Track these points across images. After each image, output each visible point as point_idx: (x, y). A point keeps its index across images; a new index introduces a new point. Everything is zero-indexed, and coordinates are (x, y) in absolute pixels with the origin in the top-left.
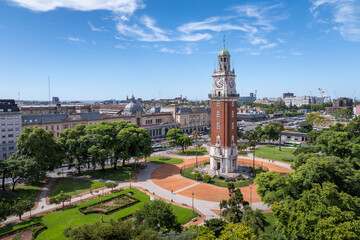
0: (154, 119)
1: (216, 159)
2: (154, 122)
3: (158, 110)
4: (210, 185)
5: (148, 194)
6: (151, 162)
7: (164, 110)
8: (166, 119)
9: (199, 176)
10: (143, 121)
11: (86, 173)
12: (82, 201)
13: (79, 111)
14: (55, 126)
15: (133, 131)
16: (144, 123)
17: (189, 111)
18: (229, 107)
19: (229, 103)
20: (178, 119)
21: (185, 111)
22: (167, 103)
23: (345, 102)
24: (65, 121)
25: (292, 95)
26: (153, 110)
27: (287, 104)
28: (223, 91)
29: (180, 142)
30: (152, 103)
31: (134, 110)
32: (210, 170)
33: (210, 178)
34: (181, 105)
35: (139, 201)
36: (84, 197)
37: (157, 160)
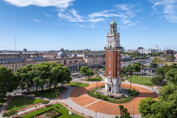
0: (73, 61)
1: (108, 85)
2: (73, 62)
3: (75, 56)
4: (105, 102)
5: (68, 108)
6: (71, 86)
7: (78, 56)
8: (80, 60)
9: (99, 96)
10: (68, 62)
11: (33, 93)
12: (25, 113)
13: (32, 56)
14: (18, 65)
15: (60, 68)
16: (68, 63)
17: (92, 56)
18: (116, 54)
19: (117, 52)
20: (86, 60)
21: (90, 56)
22: (80, 52)
23: (170, 52)
24: (24, 62)
25: (142, 48)
26: (73, 55)
27: (141, 53)
28: (113, 45)
29: (87, 74)
30: (73, 52)
31: (62, 56)
32: (105, 92)
33: (106, 97)
34: (88, 53)
35: (62, 114)
36: (27, 111)
37: (74, 84)
